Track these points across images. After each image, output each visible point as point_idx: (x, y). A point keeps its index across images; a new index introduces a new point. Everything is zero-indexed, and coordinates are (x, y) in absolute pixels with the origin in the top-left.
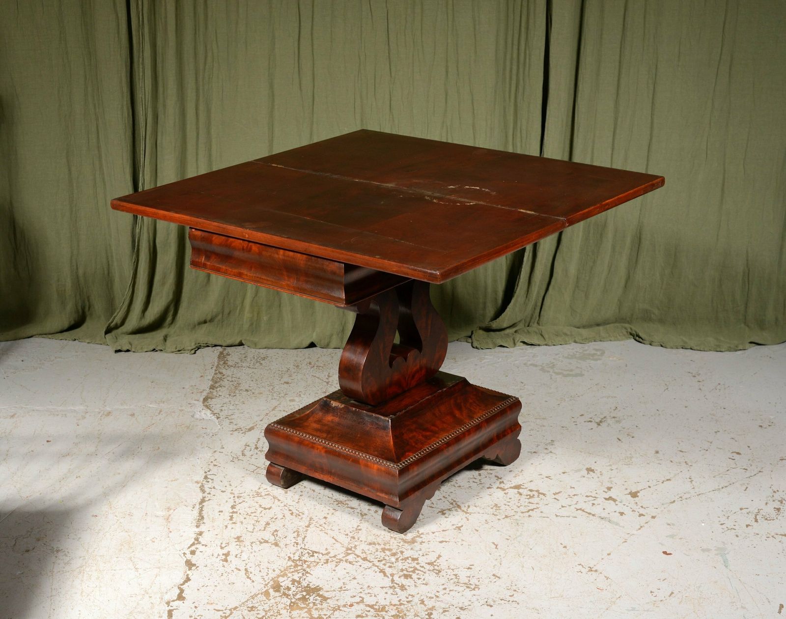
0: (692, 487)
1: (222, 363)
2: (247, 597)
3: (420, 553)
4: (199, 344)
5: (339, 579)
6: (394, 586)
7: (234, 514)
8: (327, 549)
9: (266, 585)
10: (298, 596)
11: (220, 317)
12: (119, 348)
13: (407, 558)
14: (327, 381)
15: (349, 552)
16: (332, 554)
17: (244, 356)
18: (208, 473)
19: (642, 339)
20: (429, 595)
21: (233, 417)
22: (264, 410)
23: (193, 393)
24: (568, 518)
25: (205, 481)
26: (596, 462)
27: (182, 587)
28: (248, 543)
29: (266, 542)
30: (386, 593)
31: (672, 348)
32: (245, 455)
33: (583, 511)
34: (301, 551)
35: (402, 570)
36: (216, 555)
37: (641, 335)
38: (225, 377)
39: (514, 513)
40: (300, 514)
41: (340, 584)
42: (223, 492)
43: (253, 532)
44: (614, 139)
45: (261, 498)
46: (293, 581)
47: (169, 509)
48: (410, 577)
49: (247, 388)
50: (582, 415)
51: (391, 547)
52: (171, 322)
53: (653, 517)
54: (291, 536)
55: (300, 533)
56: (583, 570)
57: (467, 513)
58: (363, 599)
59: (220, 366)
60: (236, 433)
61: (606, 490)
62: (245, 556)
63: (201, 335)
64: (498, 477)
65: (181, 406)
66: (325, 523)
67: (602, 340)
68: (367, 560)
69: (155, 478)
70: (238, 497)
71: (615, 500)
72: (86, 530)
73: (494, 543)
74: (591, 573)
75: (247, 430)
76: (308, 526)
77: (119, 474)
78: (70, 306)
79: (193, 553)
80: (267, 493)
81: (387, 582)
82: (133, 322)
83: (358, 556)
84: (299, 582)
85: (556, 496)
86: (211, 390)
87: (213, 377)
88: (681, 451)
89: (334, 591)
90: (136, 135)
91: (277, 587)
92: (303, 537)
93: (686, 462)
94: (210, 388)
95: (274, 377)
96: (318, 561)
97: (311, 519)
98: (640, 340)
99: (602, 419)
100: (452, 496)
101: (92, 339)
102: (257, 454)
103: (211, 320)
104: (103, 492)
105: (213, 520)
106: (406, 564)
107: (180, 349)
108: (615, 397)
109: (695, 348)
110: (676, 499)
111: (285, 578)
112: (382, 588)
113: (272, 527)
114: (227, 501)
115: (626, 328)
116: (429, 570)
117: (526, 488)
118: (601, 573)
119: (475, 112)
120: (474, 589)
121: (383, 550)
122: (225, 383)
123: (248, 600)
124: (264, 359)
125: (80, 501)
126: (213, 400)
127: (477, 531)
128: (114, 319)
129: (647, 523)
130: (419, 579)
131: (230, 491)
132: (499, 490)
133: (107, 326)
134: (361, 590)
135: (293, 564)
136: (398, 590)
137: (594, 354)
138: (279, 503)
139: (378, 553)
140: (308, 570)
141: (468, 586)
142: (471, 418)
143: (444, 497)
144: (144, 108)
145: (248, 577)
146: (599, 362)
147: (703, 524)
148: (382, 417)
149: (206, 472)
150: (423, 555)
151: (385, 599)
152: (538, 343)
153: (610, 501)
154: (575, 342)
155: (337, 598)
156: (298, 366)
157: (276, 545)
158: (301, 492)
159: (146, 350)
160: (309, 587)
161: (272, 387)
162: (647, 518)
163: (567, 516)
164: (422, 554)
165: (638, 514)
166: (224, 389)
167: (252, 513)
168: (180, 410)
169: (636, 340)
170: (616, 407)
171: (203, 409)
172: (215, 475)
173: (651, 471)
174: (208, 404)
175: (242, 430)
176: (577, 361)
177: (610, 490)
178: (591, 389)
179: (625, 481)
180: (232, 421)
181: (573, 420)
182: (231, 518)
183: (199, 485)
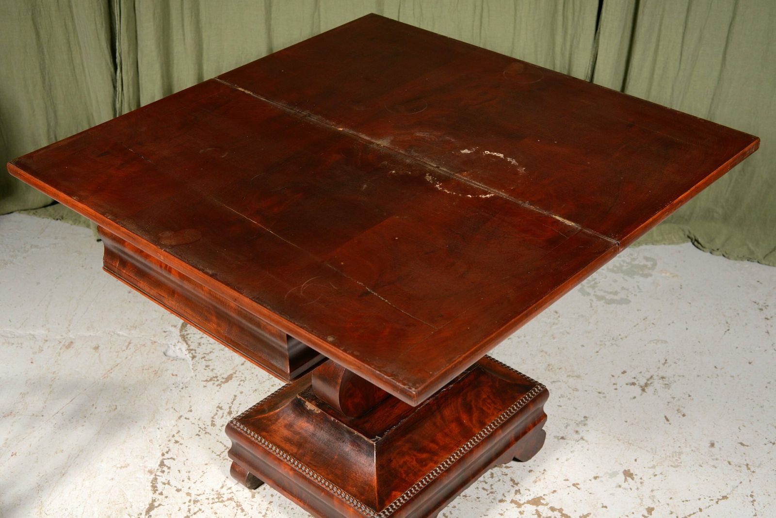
18: (166, 456)
19: (701, 245)
21: (211, 357)
25: (160, 470)
26: (636, 460)
31: (736, 259)
32: (214, 425)
37: (700, 240)
42: (178, 491)
45: (221, 504)
50: (624, 372)
60: (210, 385)
64: (513, 482)
65: (154, 337)
67: (655, 243)
69: (102, 462)
70: (194, 503)
75: (224, 380)
77: (62, 451)
80: (229, 497)
88: (742, 444)
93: (747, 465)
98: (699, 246)
99: (648, 380)
104: (37, 483)
108: (666, 342)
109: (763, 261)
114: (180, 510)
115: (683, 230)
117: (547, 504)
131: (186, 490)
132: (513, 506)
137: (644, 266)
142: (482, 425)
146: (650, 279)
148: (366, 439)
149: (163, 455)
158: (272, 496)
168: (152, 343)
169: (693, 244)
170: (666, 360)
171: (178, 342)
172: (174, 459)
173: (704, 481)
174: (186, 333)
175: (218, 380)
176: (623, 278)
177: (651, 514)
178: (637, 326)
179: (671, 498)
180: (209, 363)
181: (613, 381)
183: (152, 477)
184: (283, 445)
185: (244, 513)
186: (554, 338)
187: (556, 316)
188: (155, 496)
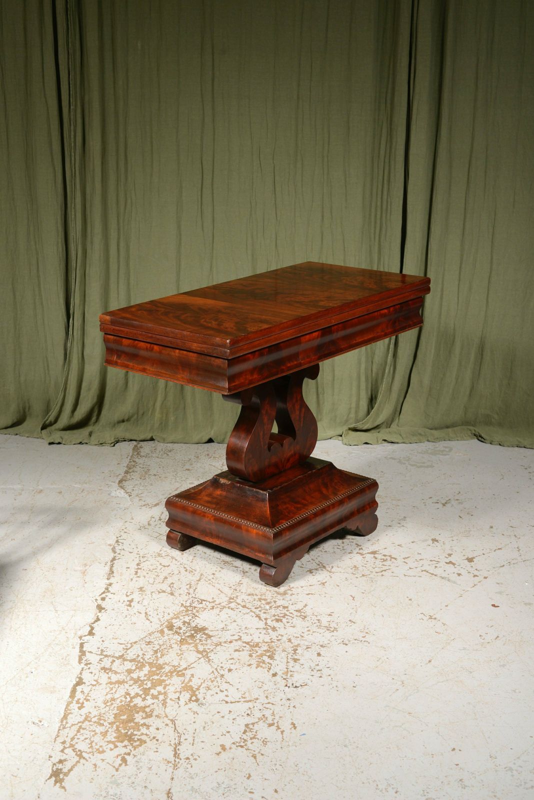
0: (520, 555)
1: (136, 453)
2: (145, 634)
3: (291, 602)
4: (117, 438)
5: (222, 621)
6: (267, 628)
7: (138, 570)
8: (213, 598)
9: (162, 625)
10: (188, 634)
11: (135, 417)
12: (52, 441)
13: (279, 606)
14: (221, 468)
15: (232, 601)
16: (217, 603)
17: (155, 448)
18: (119, 538)
20: (296, 635)
21: (142, 495)
22: (168, 490)
23: (110, 476)
25: (117, 544)
26: (440, 534)
27: (93, 625)
28: (148, 592)
29: (164, 592)
30: (260, 633)
31: (509, 446)
32: (150, 525)
33: (427, 572)
34: (191, 599)
35: (274, 616)
36: (122, 601)
37: (482, 435)
38: (137, 464)
39: (370, 573)
40: (193, 571)
41: (222, 625)
42: (130, 553)
43: (153, 584)
44: (460, 273)
45: (162, 558)
46: (184, 623)
47: (86, 565)
48: (281, 621)
49: (156, 473)
50: (431, 498)
51: (266, 598)
52: (95, 421)
53: (485, 578)
54: (184, 588)
55: (192, 586)
56: (424, 618)
57: (330, 572)
58: (241, 637)
59: (134, 456)
60: (144, 508)
61: (447, 556)
62: (145, 602)
63: (120, 432)
64: (358, 545)
65: (100, 487)
66: (213, 578)
67: (450, 439)
68: (246, 607)
69: (75, 541)
71: (454, 564)
72: (17, 580)
73: (351, 596)
74: (430, 620)
75: (153, 506)
76: (199, 580)
77: (46, 538)
78: (13, 407)
79: (103, 599)
80: (166, 554)
81: (261, 624)
82: (64, 421)
83: (239, 604)
84: (189, 624)
85: (406, 560)
87: (128, 465)
88: (511, 527)
89: (217, 630)
90: (69, 268)
91: (170, 627)
92: (195, 589)
93: (515, 535)
94: (125, 473)
95: (178, 465)
96: (205, 607)
97: (202, 575)
98: (483, 440)
99: (448, 501)
100: (319, 559)
101: (30, 434)
102: (160, 524)
103: (128, 420)
104: (33, 552)
105: (121, 574)
106: (278, 610)
107: (102, 443)
108: (459, 484)
109: (528, 446)
110: (505, 563)
111: (178, 620)
112: (257, 629)
113: (170, 581)
114: (133, 560)
115: (470, 430)
116: (297, 616)
117: (381, 554)
118: (439, 620)
119: (346, 249)
120: (333, 631)
121: (260, 600)
122: (138, 469)
123: (146, 636)
124: (170, 451)
125: (14, 557)
126: (127, 482)
127: (338, 586)
128: (49, 417)
129: (480, 582)
130: (288, 622)
131: (136, 552)
132: (358, 554)
133: (43, 423)
134: (240, 630)
135: (185, 609)
136: (270, 631)
137: (443, 451)
138: (176, 562)
139: (255, 602)
140: (197, 614)
141: (328, 629)
142: (335, 494)
143: (312, 559)
144: (75, 245)
145: (147, 619)
146: (447, 456)
147: (527, 584)
148: (261, 492)
149: (117, 538)
150: (292, 604)
151: (259, 637)
152: (397, 441)
153: (451, 565)
154: (428, 441)
155: (219, 636)
156: (198, 457)
157: (172, 594)
158: (195, 554)
159: (74, 443)
160: (197, 627)
161: (176, 473)
162: (480, 578)
163: (414, 576)
164: (291, 603)
165: (473, 575)
166: (136, 474)
167: (153, 569)
168: (99, 490)
169: (479, 440)
170: (460, 492)
171: (118, 489)
172: (125, 540)
173: (486, 542)
174: (122, 485)
175: (149, 506)
176: (429, 456)
177: (451, 556)
178: (439, 478)
179: (464, 550)
180: (142, 498)
181: (423, 501)
182: (136, 573)
183: (112, 547)
184: (206, 505)
187: (382, 474)
188: (115, 555)
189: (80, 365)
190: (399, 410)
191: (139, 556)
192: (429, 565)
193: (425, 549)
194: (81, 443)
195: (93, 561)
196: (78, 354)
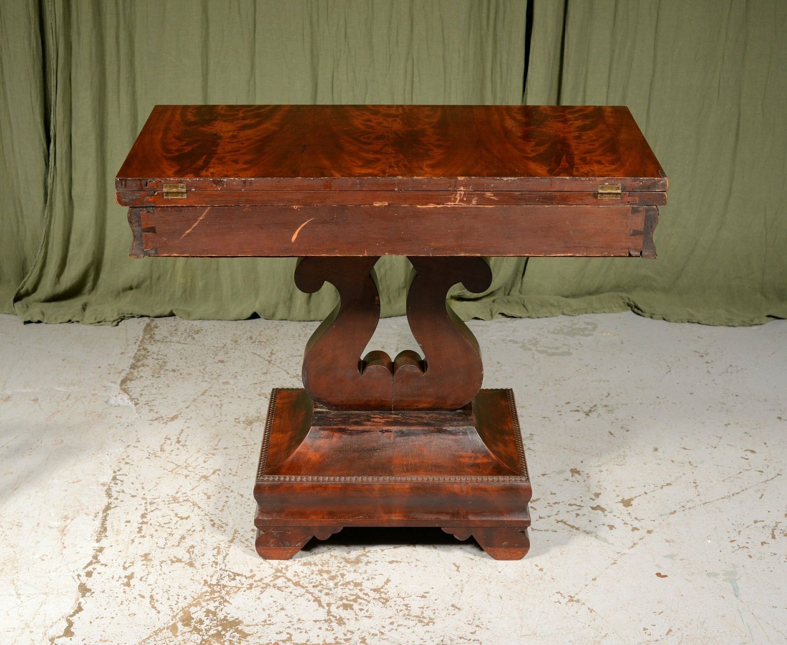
0: (697, 494)
1: (147, 337)
2: (149, 632)
3: (365, 576)
4: (122, 314)
5: (264, 610)
6: (330, 619)
7: (143, 525)
8: (251, 571)
9: (174, 617)
10: (212, 632)
11: (148, 282)
12: (29, 319)
13: (349, 583)
14: (269, 359)
15: (279, 574)
16: (257, 578)
17: (175, 328)
18: (118, 473)
19: (641, 311)
20: (373, 631)
21: (154, 403)
22: (191, 395)
23: (109, 373)
24: (546, 533)
25: (113, 482)
26: (582, 462)
27: (71, 619)
28: (156, 562)
29: (179, 561)
30: (320, 628)
31: (677, 322)
32: (164, 451)
33: (565, 523)
34: (220, 572)
35: (341, 599)
36: (116, 578)
37: (640, 306)
38: (149, 354)
40: (224, 525)
41: (264, 616)
42: (133, 496)
43: (164, 548)
44: (609, 76)
45: (178, 504)
46: (208, 612)
47: (66, 518)
48: (351, 607)
49: (175, 368)
50: (568, 403)
51: (330, 569)
52: (91, 288)
53: (649, 532)
54: (210, 553)
55: (221, 550)
56: (562, 600)
58: (291, 635)
59: (145, 341)
60: (156, 423)
61: (593, 498)
62: (151, 579)
63: (126, 304)
65: (94, 390)
66: (252, 537)
67: (595, 311)
68: (300, 585)
69: (53, 479)
70: (151, 504)
71: (603, 510)
73: (455, 564)
74: (570, 604)
75: (169, 419)
76: (231, 541)
77: (12, 473)
79: (89, 574)
80: (185, 499)
81: (322, 614)
82: (46, 288)
83: (289, 580)
84: (215, 614)
85: (533, 505)
86: (132, 370)
87: (136, 354)
88: (684, 448)
89: (257, 625)
90: (47, 68)
91: (187, 620)
92: (224, 555)
93: (690, 462)
94: (131, 368)
95: (207, 354)
96: (240, 586)
97: (236, 532)
98: (639, 312)
99: (592, 408)
102: (178, 449)
103: (138, 287)
105: (118, 532)
106: (347, 590)
107: (100, 320)
108: (608, 381)
109: (703, 322)
110: (676, 508)
111: (198, 608)
112: (315, 621)
113: (189, 542)
114: (137, 509)
115: (622, 298)
116: (374, 599)
118: (584, 604)
119: (446, 41)
120: (428, 624)
121: (321, 572)
122: (149, 361)
123: (150, 636)
124: (197, 332)
126: (132, 382)
127: (436, 548)
128: (24, 284)
129: (641, 539)
130: (361, 610)
131: (141, 496)
133: (16, 292)
134: (289, 625)
135: (209, 590)
136: (334, 625)
137: (585, 329)
138: (199, 511)
139: (313, 576)
140: (227, 597)
141: (420, 619)
144: (54, 37)
145: (153, 607)
146: (590, 338)
147: (709, 541)
149: (115, 472)
150: (368, 580)
151: (318, 636)
152: (519, 315)
153: (599, 511)
154: (563, 314)
155: (259, 635)
156: (236, 342)
157: (191, 564)
158: (227, 497)
159: (60, 321)
160: (227, 620)
161: (203, 367)
162: (643, 532)
163: (545, 530)
164: (366, 578)
165: (631, 528)
166: (147, 368)
167: (165, 524)
168: (92, 395)
169: (634, 312)
170: (609, 394)
171: (119, 394)
172: (126, 475)
173: (648, 474)
174: (126, 387)
175: (163, 419)
176: (564, 338)
177: (598, 497)
178: (579, 371)
179: (617, 486)
180: (153, 408)
181: (557, 409)
182: (140, 530)
183: (106, 487)
185: (201, 510)
186: (497, 381)
187: (499, 366)
188: (110, 500)
189: (67, 210)
190: (522, 269)
191: (145, 501)
192: (568, 512)
193: (561, 485)
194: (69, 321)
195: (78, 512)
196: (63, 193)
